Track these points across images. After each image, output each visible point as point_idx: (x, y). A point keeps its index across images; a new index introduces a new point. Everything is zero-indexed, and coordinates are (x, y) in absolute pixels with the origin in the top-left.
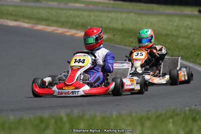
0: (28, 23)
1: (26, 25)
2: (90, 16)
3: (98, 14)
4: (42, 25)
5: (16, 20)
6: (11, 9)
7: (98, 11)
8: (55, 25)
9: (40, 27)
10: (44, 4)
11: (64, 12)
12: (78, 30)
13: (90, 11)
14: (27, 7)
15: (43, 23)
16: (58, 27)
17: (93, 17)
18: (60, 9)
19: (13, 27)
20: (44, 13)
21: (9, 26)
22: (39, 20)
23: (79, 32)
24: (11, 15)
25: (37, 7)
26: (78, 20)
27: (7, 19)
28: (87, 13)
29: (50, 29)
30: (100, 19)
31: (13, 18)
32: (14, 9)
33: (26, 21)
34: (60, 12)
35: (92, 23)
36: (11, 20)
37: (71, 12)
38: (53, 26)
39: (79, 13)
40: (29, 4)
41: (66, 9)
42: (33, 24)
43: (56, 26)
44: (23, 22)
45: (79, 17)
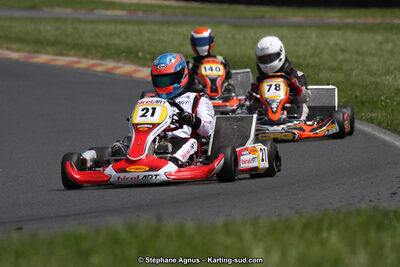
0: (18, 50)
1: (14, 55)
2: (140, 33)
3: (156, 28)
4: (47, 53)
7: (154, 22)
8: (72, 53)
9: (42, 58)
10: (46, 12)
11: (89, 27)
12: (119, 61)
13: (140, 23)
14: (11, 19)
15: (49, 49)
16: (79, 56)
17: (146, 35)
18: (79, 21)
20: (48, 30)
22: (41, 44)
23: (120, 64)
25: (32, 20)
26: (117, 41)
28: (131, 28)
29: (62, 61)
30: (162, 38)
33: (14, 46)
34: (81, 26)
35: (146, 47)
37: (102, 27)
38: (68, 55)
39: (122, 27)
40: (17, 14)
41: (92, 22)
42: (29, 52)
43: (75, 56)
44: (8, 49)
45: (118, 35)
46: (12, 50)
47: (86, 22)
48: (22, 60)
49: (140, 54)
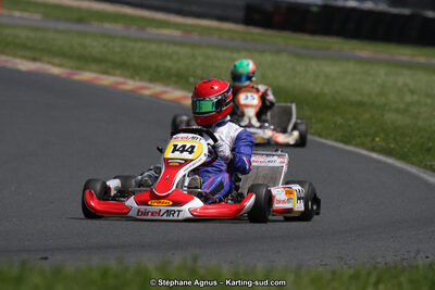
0: (60, 66)
1: (55, 70)
2: (194, 56)
3: (210, 52)
4: (91, 71)
5: (34, 60)
6: (23, 34)
7: (210, 46)
8: (118, 72)
9: (86, 76)
10: (95, 26)
11: (139, 45)
12: (167, 85)
13: (194, 45)
14: (57, 31)
15: (94, 66)
16: (126, 77)
17: (200, 60)
18: (129, 39)
19: (29, 73)
20: (95, 46)
21: (19, 72)
22: (84, 60)
23: (169, 89)
24: (25, 47)
25: (81, 34)
26: (168, 64)
27: (15, 56)
28: (184, 51)
29: (107, 80)
30: (217, 63)
31: (28, 53)
32: (32, 34)
33: (57, 61)
34: (130, 44)
35: (199, 72)
36: (23, 57)
37: (153, 47)
38: (114, 75)
39: (171, 49)
40: (62, 26)
42: (72, 68)
43: (121, 76)
44: (49, 63)
45: (170, 57)
46: (54, 65)
47: (136, 40)
48: (64, 76)
49: (191, 80)
